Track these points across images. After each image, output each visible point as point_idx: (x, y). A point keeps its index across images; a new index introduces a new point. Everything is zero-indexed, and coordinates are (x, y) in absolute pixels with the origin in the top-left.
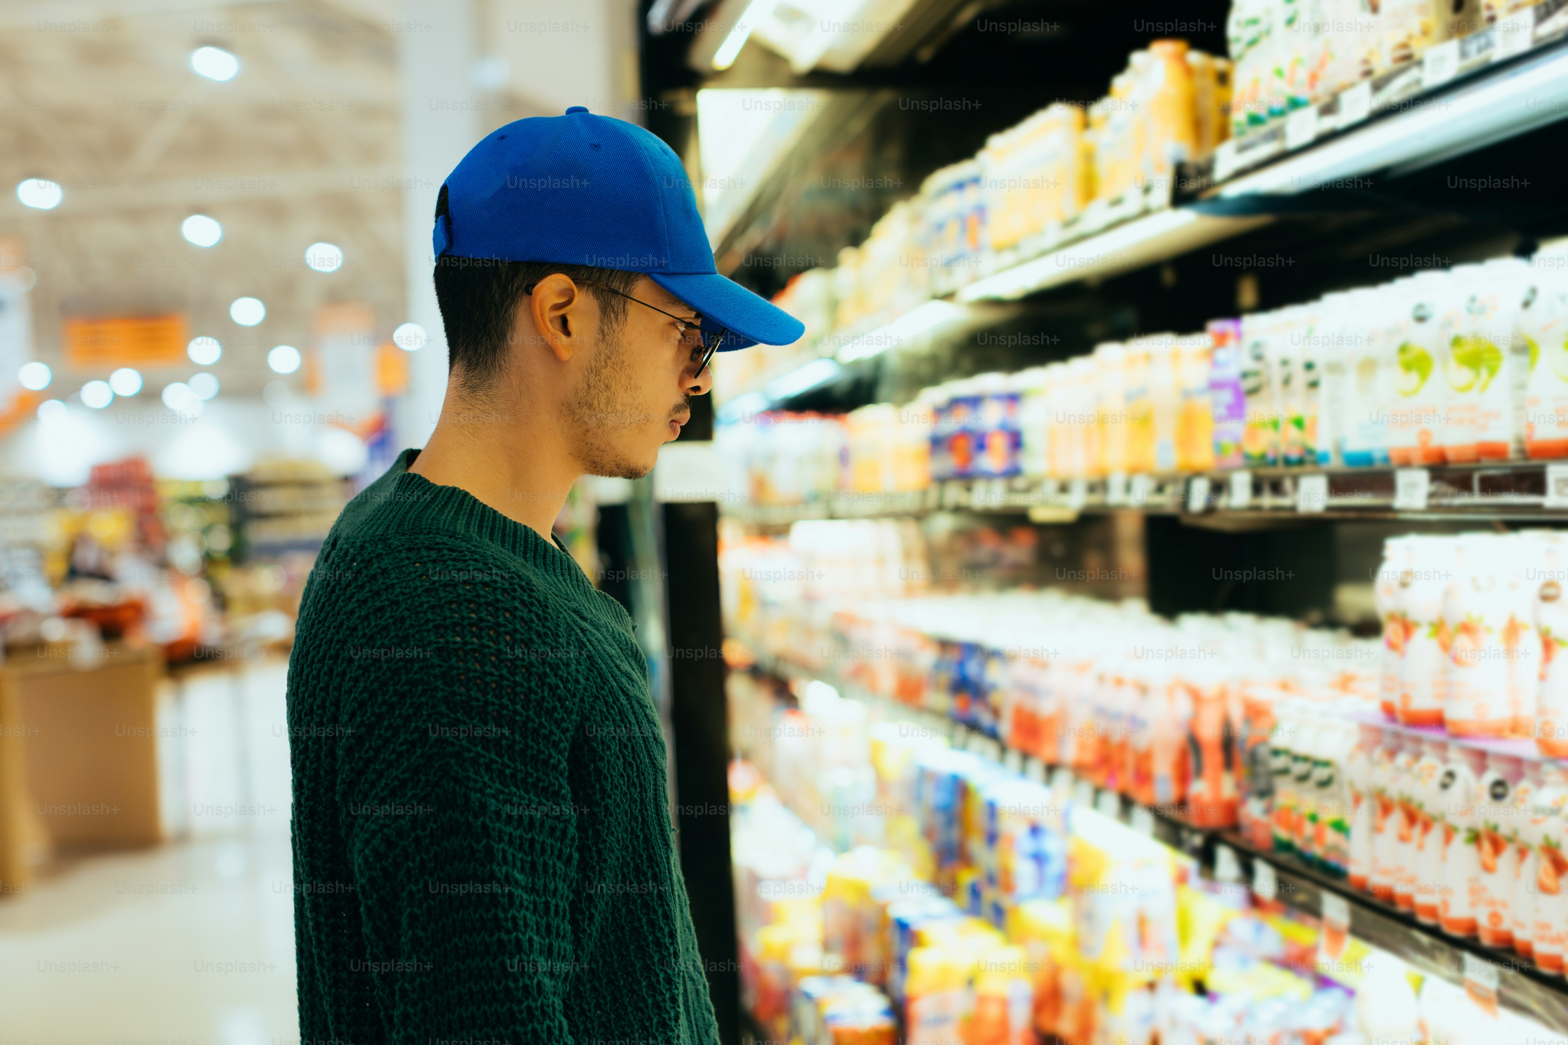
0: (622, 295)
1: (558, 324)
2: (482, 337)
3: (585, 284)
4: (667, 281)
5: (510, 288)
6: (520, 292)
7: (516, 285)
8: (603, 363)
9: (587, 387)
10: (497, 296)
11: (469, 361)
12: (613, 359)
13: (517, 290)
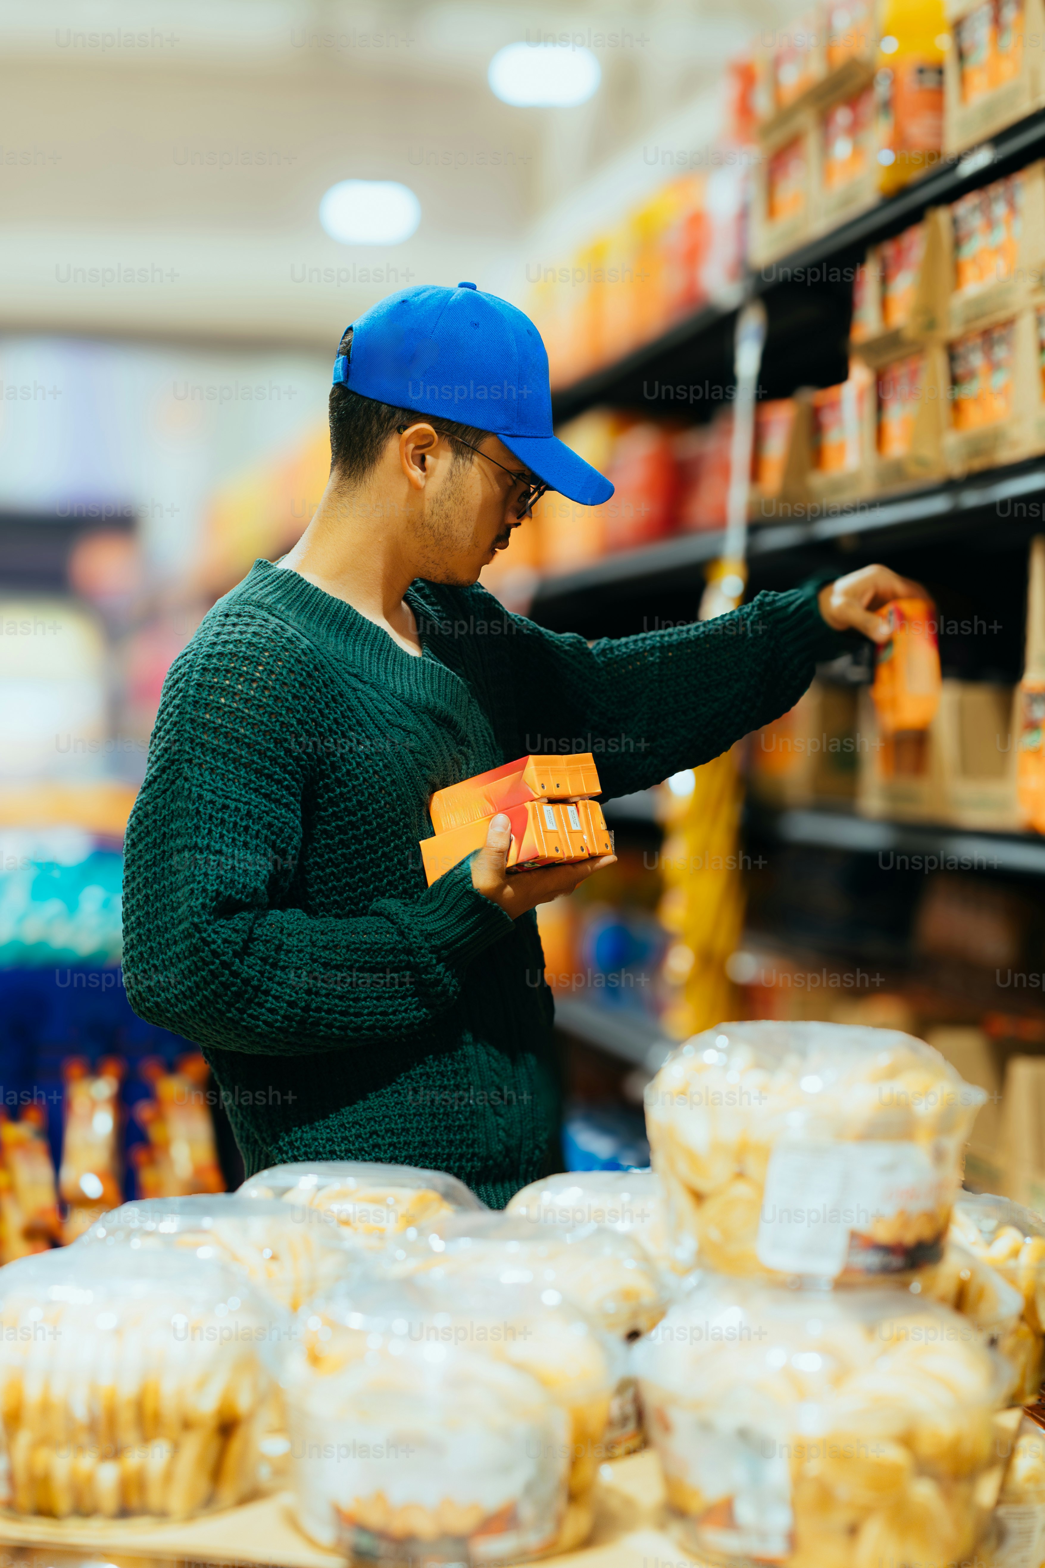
0: (472, 448)
1: (418, 459)
2: (357, 457)
3: (443, 433)
4: (509, 441)
5: (386, 425)
6: (393, 430)
7: (390, 424)
8: (447, 497)
9: (431, 513)
10: (375, 428)
11: (344, 472)
12: (455, 495)
13: (391, 429)
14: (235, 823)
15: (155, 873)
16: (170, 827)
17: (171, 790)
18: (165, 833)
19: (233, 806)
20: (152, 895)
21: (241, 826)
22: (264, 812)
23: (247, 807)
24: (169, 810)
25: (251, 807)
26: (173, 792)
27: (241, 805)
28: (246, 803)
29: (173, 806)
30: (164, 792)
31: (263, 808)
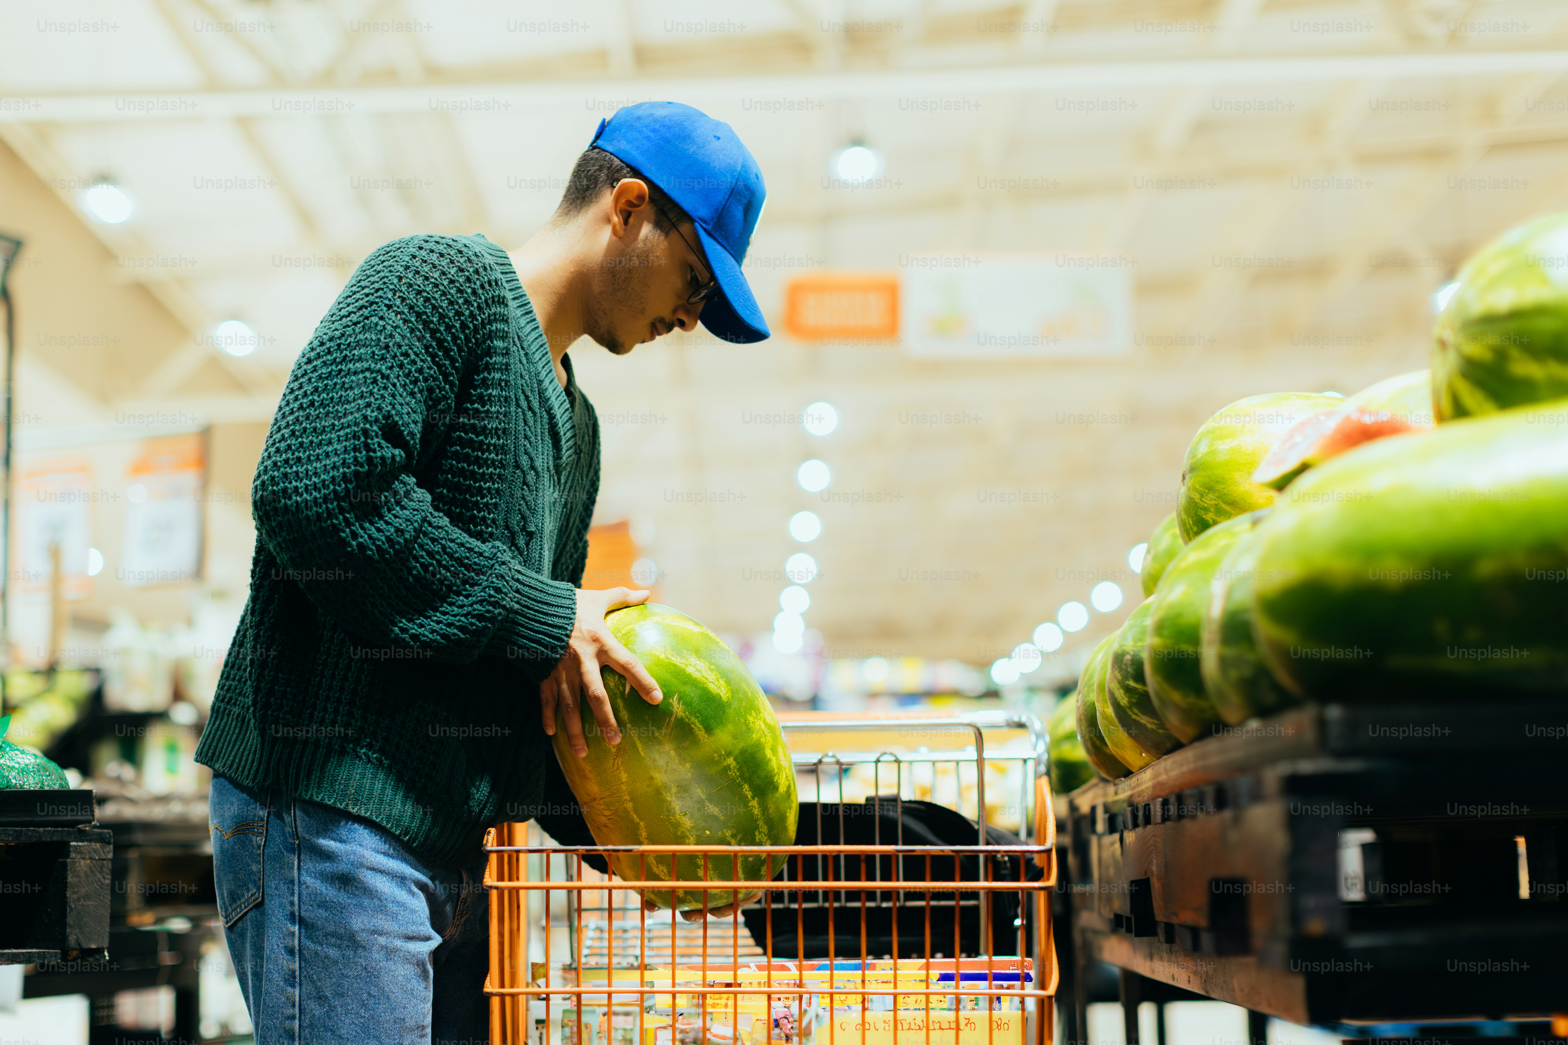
14: (410, 372)
15: (326, 385)
16: (353, 352)
17: (362, 324)
18: (346, 355)
20: (318, 402)
21: (413, 376)
23: (422, 364)
24: (355, 338)
26: (363, 327)
29: (361, 336)
30: (359, 323)
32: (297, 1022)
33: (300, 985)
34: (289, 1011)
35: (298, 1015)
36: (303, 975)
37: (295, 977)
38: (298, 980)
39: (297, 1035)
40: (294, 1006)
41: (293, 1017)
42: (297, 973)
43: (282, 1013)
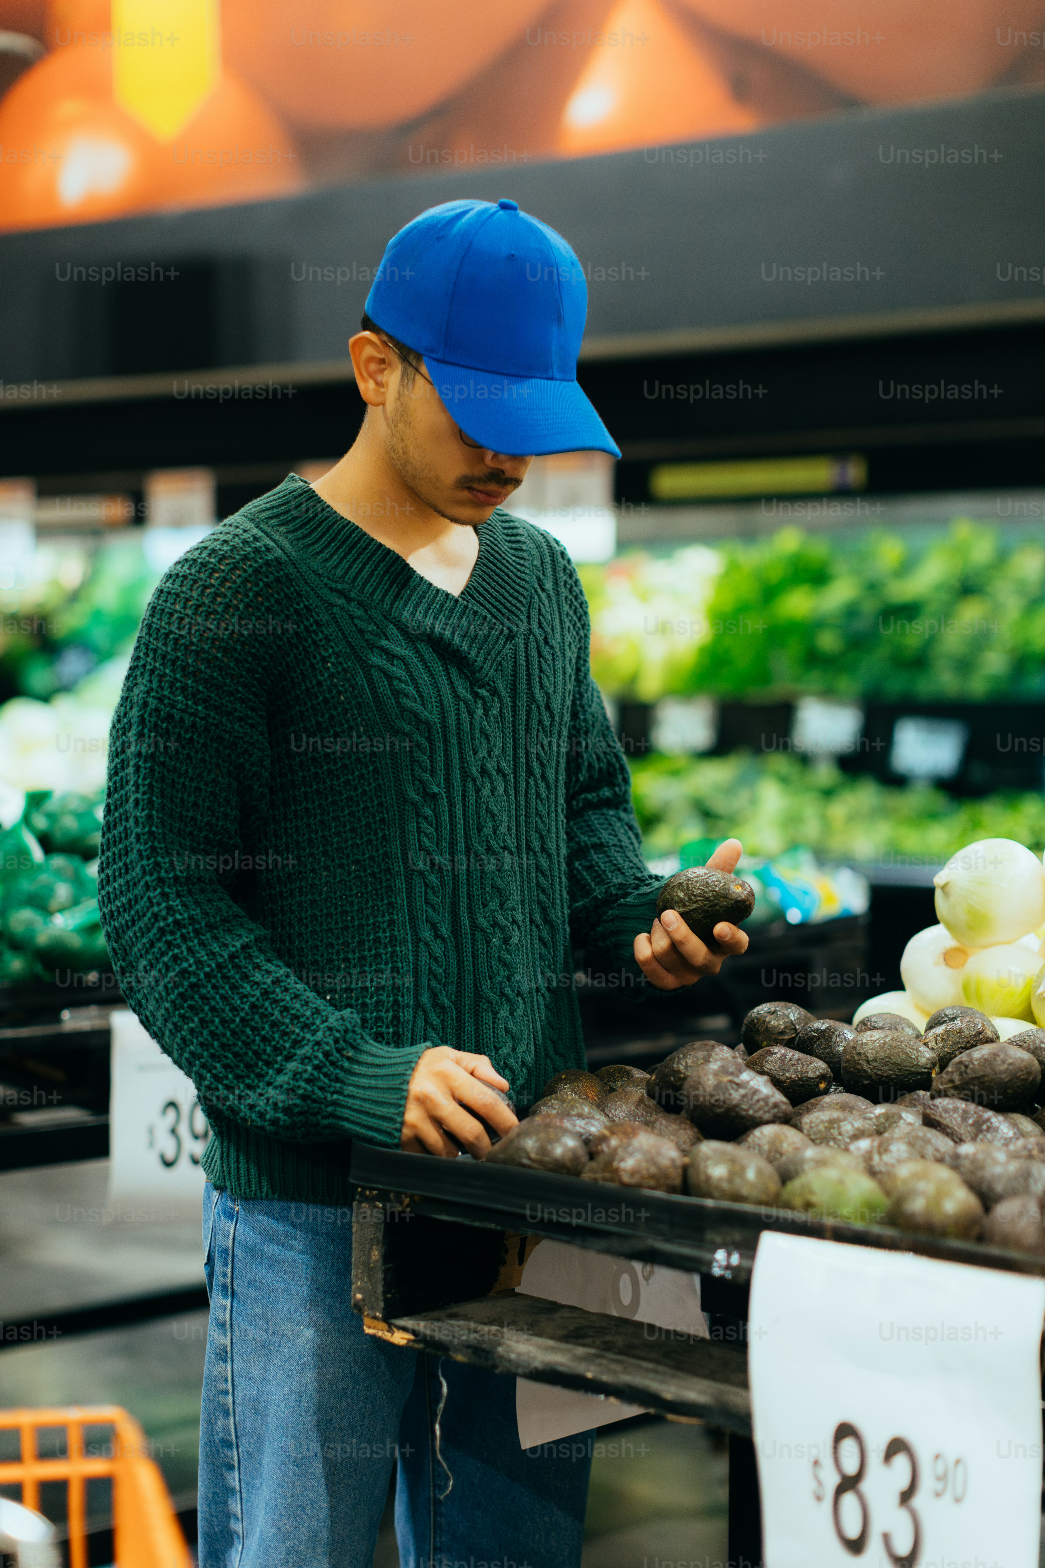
0: (415, 368)
8: (399, 418)
9: (391, 433)
19: (177, 717)
22: (212, 725)
25: (197, 719)
27: (186, 717)
28: (192, 714)
31: (211, 720)
32: (230, 1398)
33: (232, 1361)
34: (222, 1386)
35: (231, 1391)
36: (234, 1351)
37: (226, 1352)
38: (229, 1355)
39: (231, 1410)
40: (226, 1381)
41: (226, 1393)
42: (229, 1349)
43: (215, 1387)
